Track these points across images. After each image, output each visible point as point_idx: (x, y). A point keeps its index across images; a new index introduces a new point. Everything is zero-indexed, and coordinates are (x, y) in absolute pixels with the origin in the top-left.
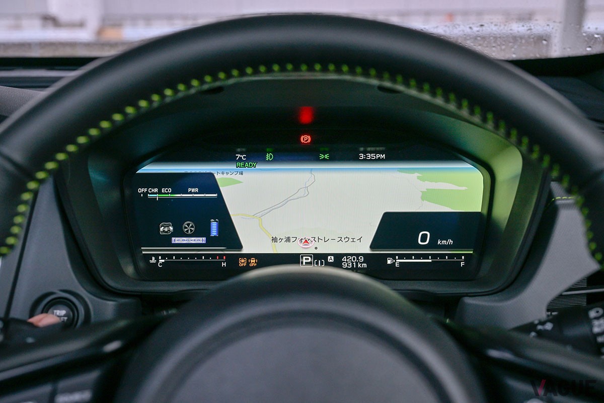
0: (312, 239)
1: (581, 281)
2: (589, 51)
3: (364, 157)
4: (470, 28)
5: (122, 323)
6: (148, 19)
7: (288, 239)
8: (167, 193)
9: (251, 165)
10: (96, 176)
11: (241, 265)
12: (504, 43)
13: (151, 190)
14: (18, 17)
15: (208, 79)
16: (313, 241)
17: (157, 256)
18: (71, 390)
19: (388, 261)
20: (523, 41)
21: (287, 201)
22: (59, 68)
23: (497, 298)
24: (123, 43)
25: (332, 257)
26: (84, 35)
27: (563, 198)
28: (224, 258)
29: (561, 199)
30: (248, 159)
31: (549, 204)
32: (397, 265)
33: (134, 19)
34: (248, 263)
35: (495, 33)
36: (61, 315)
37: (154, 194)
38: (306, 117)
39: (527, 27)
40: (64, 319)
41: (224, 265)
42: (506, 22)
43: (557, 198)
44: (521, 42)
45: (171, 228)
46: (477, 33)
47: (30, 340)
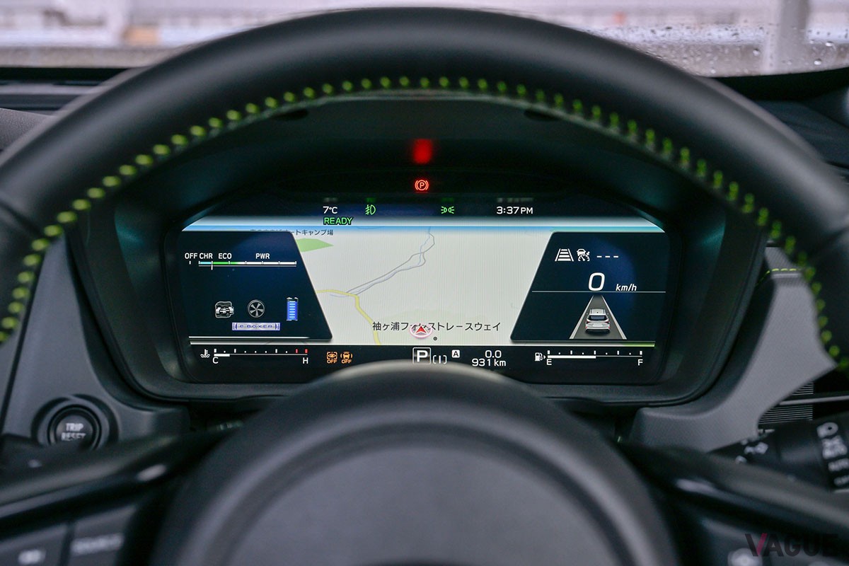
0: (430, 326)
1: (805, 387)
2: (818, 65)
3: (503, 210)
4: (653, 31)
5: (165, 441)
6: (195, 16)
7: (396, 326)
8: (226, 260)
9: (344, 221)
10: (126, 236)
11: (330, 361)
12: (699, 53)
13: (202, 256)
14: (9, 11)
15: (289, 97)
16: (432, 329)
17: (210, 349)
18: (93, 534)
19: (536, 357)
20: (727, 51)
21: (394, 272)
22: (72, 82)
23: (689, 410)
24: (160, 50)
25: (458, 352)
26: (103, 38)
27: (783, 270)
28: (306, 352)
29: (780, 272)
30: (341, 212)
31: (763, 278)
32: (548, 363)
33: (175, 16)
34: (340, 359)
35: (688, 39)
36: (76, 430)
37: (207, 260)
38: (423, 155)
39: (732, 30)
40: (80, 436)
41: (305, 362)
42: (703, 23)
43: (774, 270)
44: (723, 53)
45: (231, 309)
46: (662, 39)
47: (34, 464)
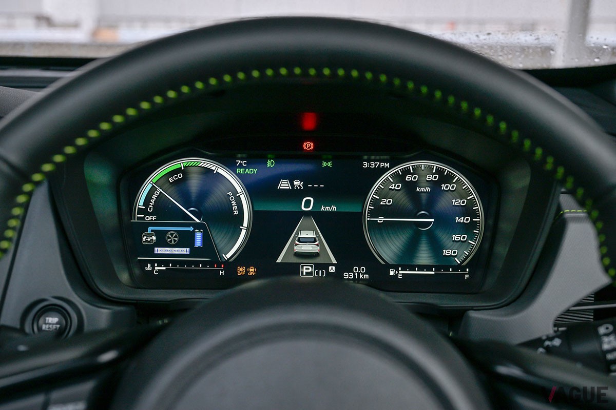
1: (589, 296)
2: (597, 62)
3: (368, 165)
4: (477, 36)
6: (145, 21)
9: (252, 171)
11: (239, 274)
12: (510, 52)
14: (11, 16)
15: (213, 81)
17: (152, 263)
18: (64, 401)
19: (391, 272)
20: (531, 51)
23: (503, 313)
24: (119, 45)
25: (334, 268)
26: (79, 36)
27: (572, 211)
28: (222, 266)
29: (570, 212)
30: (249, 165)
31: (558, 217)
32: (400, 277)
33: (131, 21)
34: (247, 272)
35: (503, 41)
36: (53, 322)
38: (309, 124)
39: (535, 36)
40: (56, 327)
41: (222, 274)
42: (513, 31)
43: (566, 211)
44: (528, 52)
46: (484, 41)
47: (22, 348)
